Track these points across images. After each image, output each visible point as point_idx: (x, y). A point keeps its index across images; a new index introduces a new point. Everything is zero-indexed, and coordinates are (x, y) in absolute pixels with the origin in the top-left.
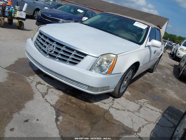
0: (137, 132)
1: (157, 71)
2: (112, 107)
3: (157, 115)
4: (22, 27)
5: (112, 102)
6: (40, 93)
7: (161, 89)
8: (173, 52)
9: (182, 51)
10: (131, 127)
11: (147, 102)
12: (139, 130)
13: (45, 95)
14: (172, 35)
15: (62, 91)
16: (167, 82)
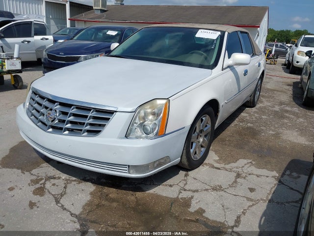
0: (233, 227)
1: (262, 102)
2: (185, 190)
3: (269, 183)
4: (20, 84)
5: (185, 180)
6: (51, 196)
7: (273, 133)
8: (288, 61)
9: (302, 55)
10: (221, 219)
11: (248, 163)
12: (238, 221)
13: (61, 198)
14: (283, 31)
15: (93, 183)
16: (283, 117)
